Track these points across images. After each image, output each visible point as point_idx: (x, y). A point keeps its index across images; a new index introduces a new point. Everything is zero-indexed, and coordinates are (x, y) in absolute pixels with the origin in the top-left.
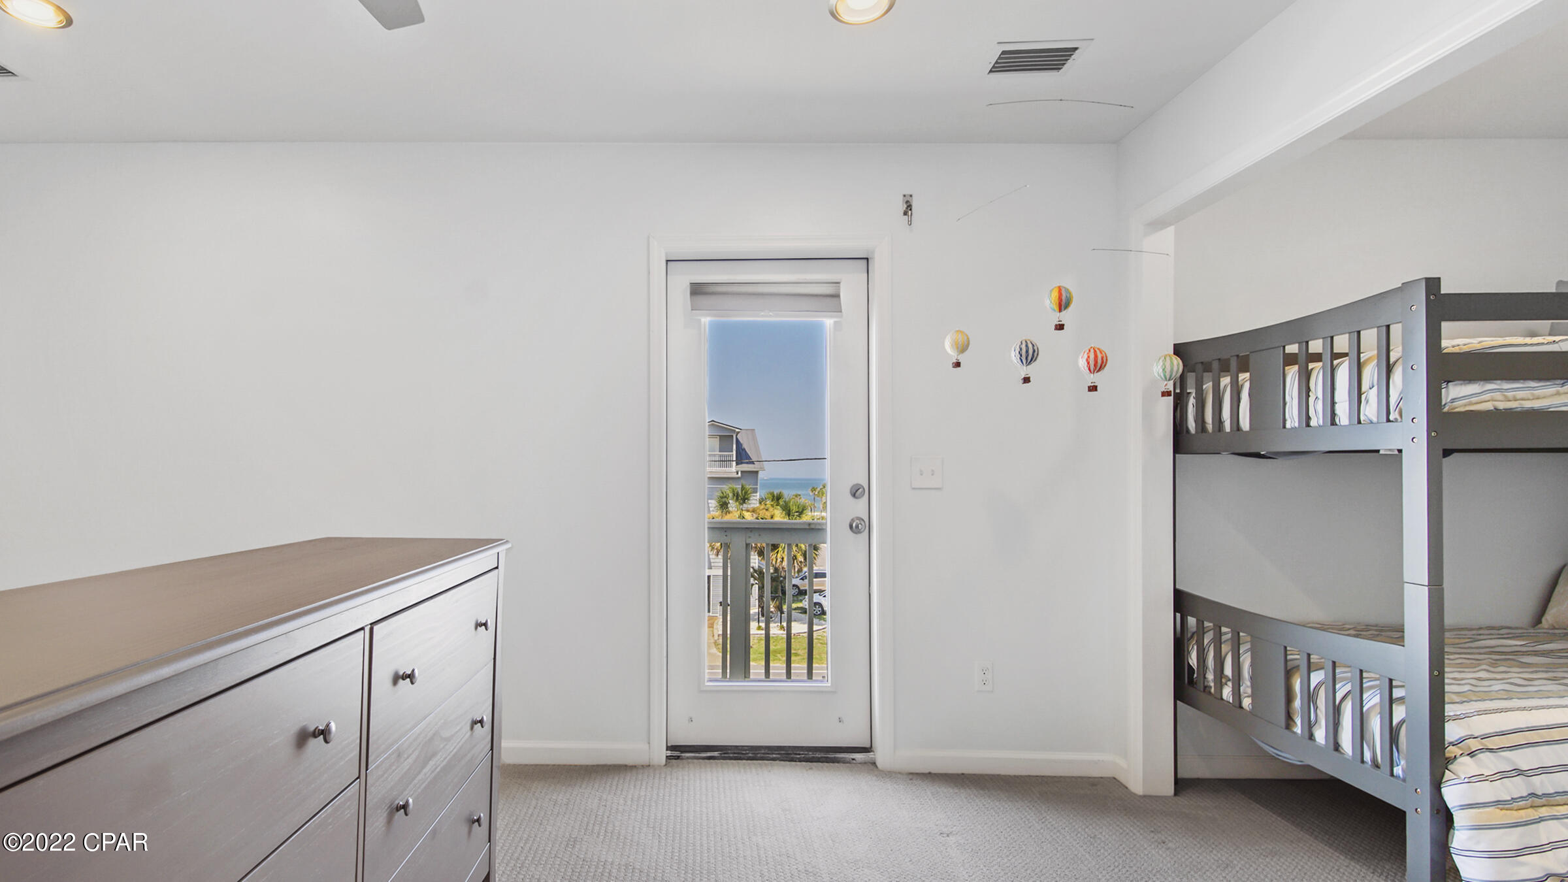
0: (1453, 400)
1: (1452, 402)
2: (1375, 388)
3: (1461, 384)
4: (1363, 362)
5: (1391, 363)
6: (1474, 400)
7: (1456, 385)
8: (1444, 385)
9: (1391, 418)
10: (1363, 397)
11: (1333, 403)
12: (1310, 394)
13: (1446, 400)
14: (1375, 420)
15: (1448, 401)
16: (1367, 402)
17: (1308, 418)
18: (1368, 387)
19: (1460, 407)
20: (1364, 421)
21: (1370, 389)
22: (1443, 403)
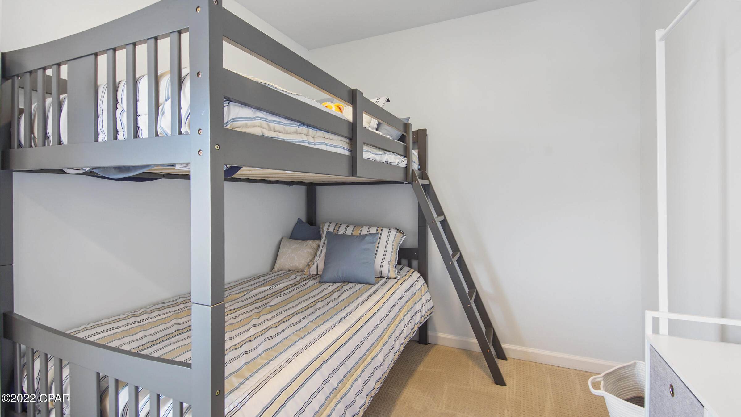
0: (234, 120)
1: (233, 122)
2: (170, 100)
3: (240, 106)
4: (160, 75)
5: (182, 76)
6: (249, 123)
7: (235, 105)
8: (226, 103)
9: (183, 131)
10: (160, 109)
11: (136, 116)
12: (118, 106)
13: (228, 118)
14: (169, 133)
15: (230, 119)
16: (163, 114)
17: (116, 132)
18: (165, 100)
19: (239, 126)
20: (161, 134)
21: (166, 101)
22: (225, 121)
